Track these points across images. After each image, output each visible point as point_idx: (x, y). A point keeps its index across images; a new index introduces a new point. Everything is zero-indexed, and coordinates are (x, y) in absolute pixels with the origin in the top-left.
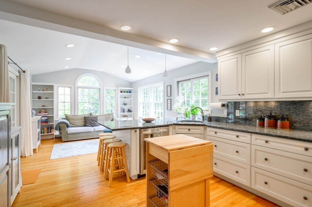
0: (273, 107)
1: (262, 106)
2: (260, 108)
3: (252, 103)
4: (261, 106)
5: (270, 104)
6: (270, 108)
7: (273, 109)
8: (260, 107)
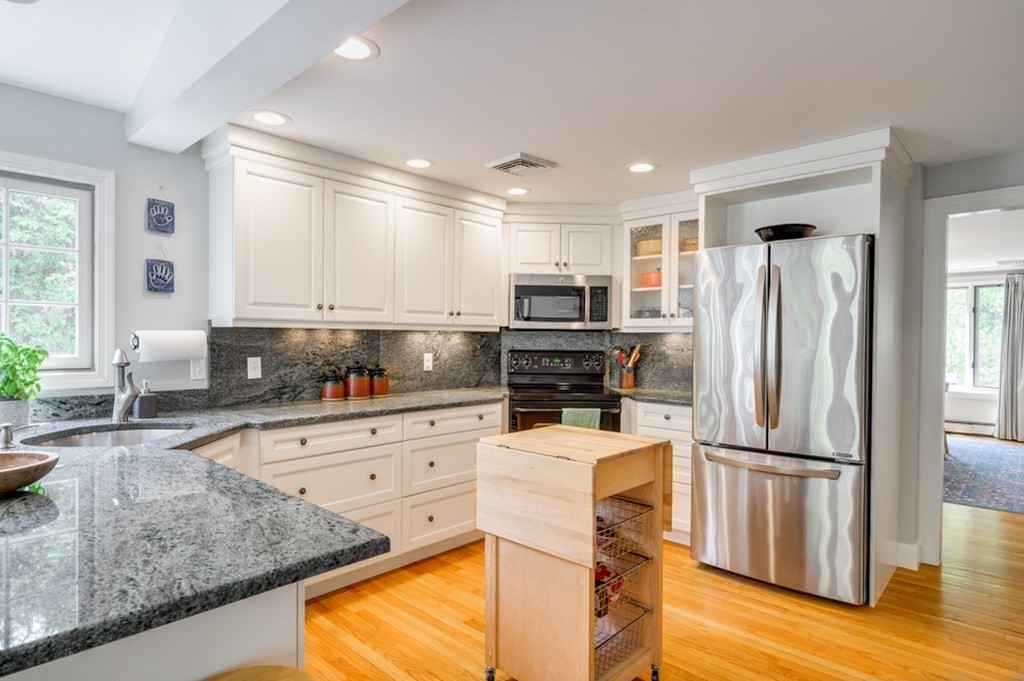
0: (349, 345)
1: (326, 342)
2: (320, 349)
3: (301, 333)
4: (323, 343)
5: (342, 337)
6: (344, 347)
7: (350, 350)
8: (322, 346)
